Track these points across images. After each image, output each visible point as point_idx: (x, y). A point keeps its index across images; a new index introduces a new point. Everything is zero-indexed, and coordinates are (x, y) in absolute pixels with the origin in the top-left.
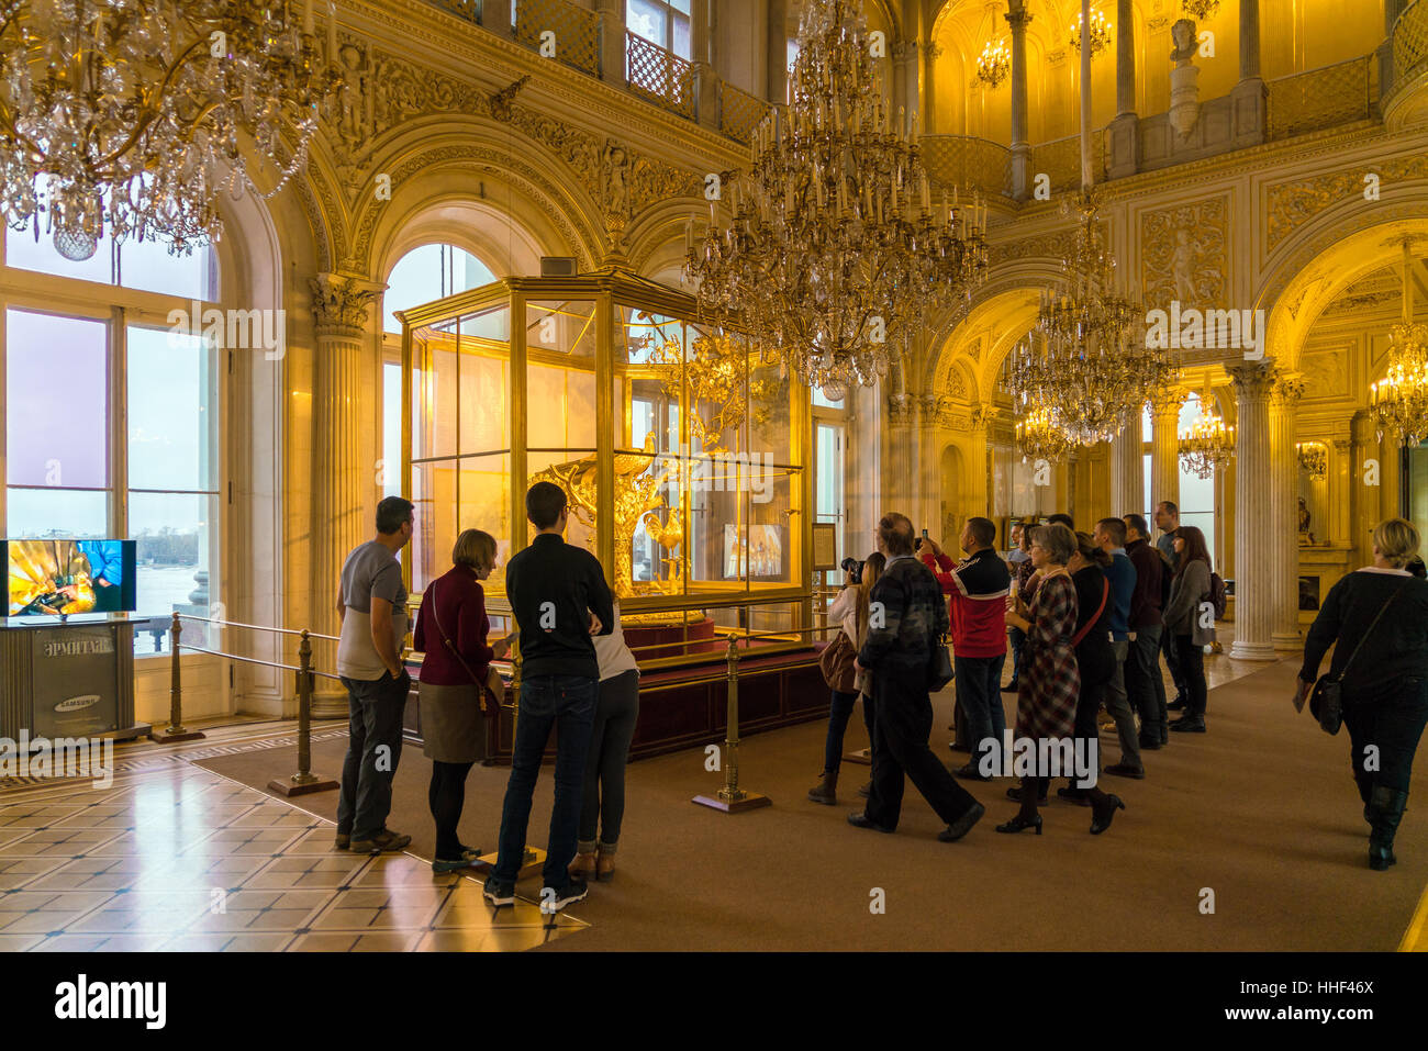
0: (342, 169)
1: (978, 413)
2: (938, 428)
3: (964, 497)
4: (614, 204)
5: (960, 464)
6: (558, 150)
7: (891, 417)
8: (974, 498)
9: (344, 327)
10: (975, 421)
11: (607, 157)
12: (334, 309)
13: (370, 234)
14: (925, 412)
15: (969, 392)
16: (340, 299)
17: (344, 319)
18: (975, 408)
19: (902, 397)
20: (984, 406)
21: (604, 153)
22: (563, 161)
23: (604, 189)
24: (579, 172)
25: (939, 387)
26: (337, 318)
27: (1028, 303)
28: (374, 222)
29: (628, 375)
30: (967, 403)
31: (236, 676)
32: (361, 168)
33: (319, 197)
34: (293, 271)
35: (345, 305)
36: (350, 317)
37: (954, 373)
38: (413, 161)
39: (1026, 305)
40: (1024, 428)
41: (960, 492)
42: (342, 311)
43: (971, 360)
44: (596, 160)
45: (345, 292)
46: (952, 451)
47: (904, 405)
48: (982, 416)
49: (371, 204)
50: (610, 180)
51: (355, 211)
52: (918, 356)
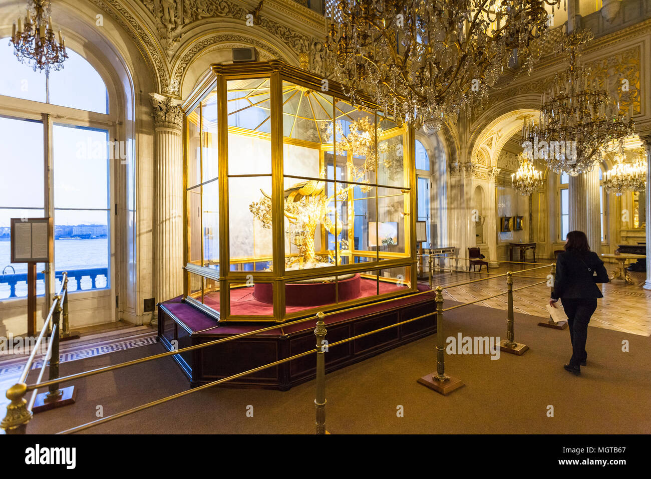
0: (163, 40)
1: (491, 171)
2: (473, 177)
3: (485, 209)
4: (317, 69)
5: (482, 194)
6: (287, 41)
7: (451, 173)
8: (489, 209)
9: (167, 123)
10: (489, 175)
11: (313, 47)
12: (162, 114)
13: (181, 76)
14: (467, 171)
15: (487, 162)
16: (164, 108)
17: (167, 118)
18: (489, 169)
19: (456, 164)
20: (494, 168)
21: (311, 44)
22: (289, 46)
23: (312, 62)
24: (298, 53)
25: (474, 160)
26: (163, 118)
27: (518, 119)
28: (184, 69)
29: (322, 149)
30: (485, 167)
31: (119, 302)
32: (175, 41)
33: (150, 54)
34: (140, 95)
35: (167, 111)
36: (170, 118)
37: (480, 154)
38: (206, 40)
39: (516, 120)
40: (515, 176)
41: (483, 207)
42: (165, 115)
43: (488, 148)
44: (307, 48)
45: (167, 105)
46: (479, 188)
47: (458, 168)
48: (493, 172)
49: (182, 60)
50: (315, 58)
51: (172, 63)
52: (463, 146)
